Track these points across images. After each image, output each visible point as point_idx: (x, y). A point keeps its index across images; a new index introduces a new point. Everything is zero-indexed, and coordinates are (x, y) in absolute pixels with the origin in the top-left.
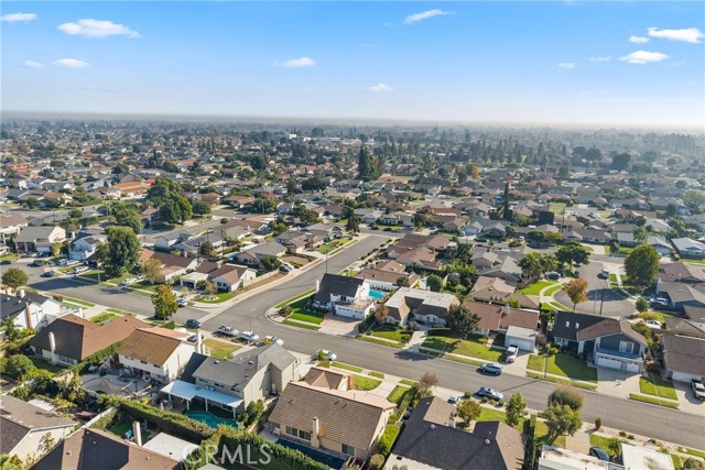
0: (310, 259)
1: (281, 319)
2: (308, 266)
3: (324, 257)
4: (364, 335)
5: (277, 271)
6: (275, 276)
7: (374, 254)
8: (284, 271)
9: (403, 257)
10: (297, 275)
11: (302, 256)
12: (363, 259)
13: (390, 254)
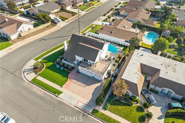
0: (73, 14)
1: (32, 76)
2: (71, 19)
3: (83, 13)
4: (100, 109)
5: (49, 23)
6: (47, 27)
7: (111, 12)
8: (54, 23)
9: (130, 15)
10: (62, 26)
11: (69, 12)
12: (104, 15)
13: (121, 13)
